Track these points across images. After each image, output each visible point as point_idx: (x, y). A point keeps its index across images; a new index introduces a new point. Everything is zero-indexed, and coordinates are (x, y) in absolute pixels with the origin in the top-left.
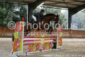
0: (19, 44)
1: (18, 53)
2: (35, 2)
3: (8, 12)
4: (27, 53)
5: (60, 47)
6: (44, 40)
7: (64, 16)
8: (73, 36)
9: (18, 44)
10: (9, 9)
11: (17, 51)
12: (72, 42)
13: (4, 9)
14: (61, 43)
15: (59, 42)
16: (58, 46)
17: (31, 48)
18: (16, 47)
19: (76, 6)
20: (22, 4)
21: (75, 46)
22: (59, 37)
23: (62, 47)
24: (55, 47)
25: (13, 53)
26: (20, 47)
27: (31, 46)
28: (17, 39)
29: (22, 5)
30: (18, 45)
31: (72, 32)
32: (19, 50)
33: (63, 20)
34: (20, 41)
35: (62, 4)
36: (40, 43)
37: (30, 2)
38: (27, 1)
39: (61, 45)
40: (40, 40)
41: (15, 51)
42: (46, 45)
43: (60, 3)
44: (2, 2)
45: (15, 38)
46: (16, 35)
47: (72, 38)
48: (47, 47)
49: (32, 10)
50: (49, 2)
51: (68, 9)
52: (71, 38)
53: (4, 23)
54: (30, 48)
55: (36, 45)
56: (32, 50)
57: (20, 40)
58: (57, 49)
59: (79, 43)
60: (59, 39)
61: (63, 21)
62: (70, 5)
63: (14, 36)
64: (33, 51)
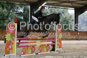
0: (12, 46)
1: (11, 56)
2: (37, 2)
3: (9, 13)
4: (21, 56)
5: (60, 49)
6: (41, 42)
7: (71, 16)
8: (80, 37)
9: (10, 46)
10: (10, 10)
11: (9, 54)
12: (77, 44)
13: (5, 10)
14: (60, 45)
15: (58, 44)
16: (57, 48)
17: (26, 51)
18: (8, 50)
19: (82, 6)
20: (24, 4)
21: (78, 49)
22: (57, 39)
23: (61, 49)
24: (53, 50)
25: (4, 55)
26: (13, 50)
27: (25, 48)
28: (9, 41)
29: (25, 6)
30: (10, 48)
31: (79, 33)
32: (12, 53)
33: (70, 20)
34: (13, 44)
35: (67, 3)
36: (36, 46)
37: (32, 2)
38: (29, 2)
39: (60, 47)
40: (36, 42)
41: (7, 54)
42: (43, 47)
43: (64, 2)
44: (2, 3)
45: (7, 40)
46: (8, 37)
47: (79, 40)
48: (44, 49)
49: (34, 11)
50: (52, 1)
51: (74, 9)
52: (77, 40)
53: (5, 25)
54: (24, 50)
55: (32, 47)
56: (27, 52)
57: (12, 42)
58: (56, 52)
59: (84, 45)
60: (58, 40)
61: (71, 22)
62: (76, 4)
63: (6, 38)
64: (28, 54)
